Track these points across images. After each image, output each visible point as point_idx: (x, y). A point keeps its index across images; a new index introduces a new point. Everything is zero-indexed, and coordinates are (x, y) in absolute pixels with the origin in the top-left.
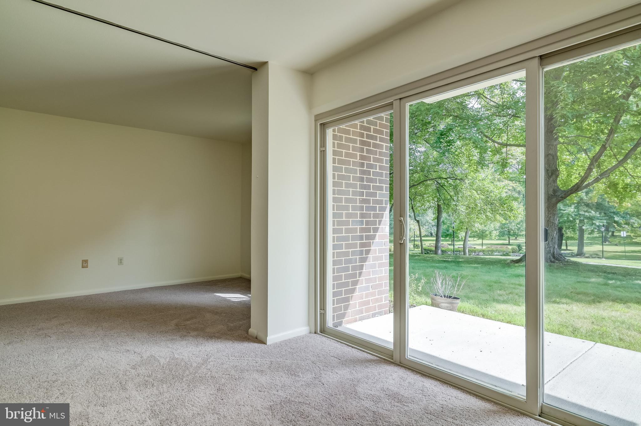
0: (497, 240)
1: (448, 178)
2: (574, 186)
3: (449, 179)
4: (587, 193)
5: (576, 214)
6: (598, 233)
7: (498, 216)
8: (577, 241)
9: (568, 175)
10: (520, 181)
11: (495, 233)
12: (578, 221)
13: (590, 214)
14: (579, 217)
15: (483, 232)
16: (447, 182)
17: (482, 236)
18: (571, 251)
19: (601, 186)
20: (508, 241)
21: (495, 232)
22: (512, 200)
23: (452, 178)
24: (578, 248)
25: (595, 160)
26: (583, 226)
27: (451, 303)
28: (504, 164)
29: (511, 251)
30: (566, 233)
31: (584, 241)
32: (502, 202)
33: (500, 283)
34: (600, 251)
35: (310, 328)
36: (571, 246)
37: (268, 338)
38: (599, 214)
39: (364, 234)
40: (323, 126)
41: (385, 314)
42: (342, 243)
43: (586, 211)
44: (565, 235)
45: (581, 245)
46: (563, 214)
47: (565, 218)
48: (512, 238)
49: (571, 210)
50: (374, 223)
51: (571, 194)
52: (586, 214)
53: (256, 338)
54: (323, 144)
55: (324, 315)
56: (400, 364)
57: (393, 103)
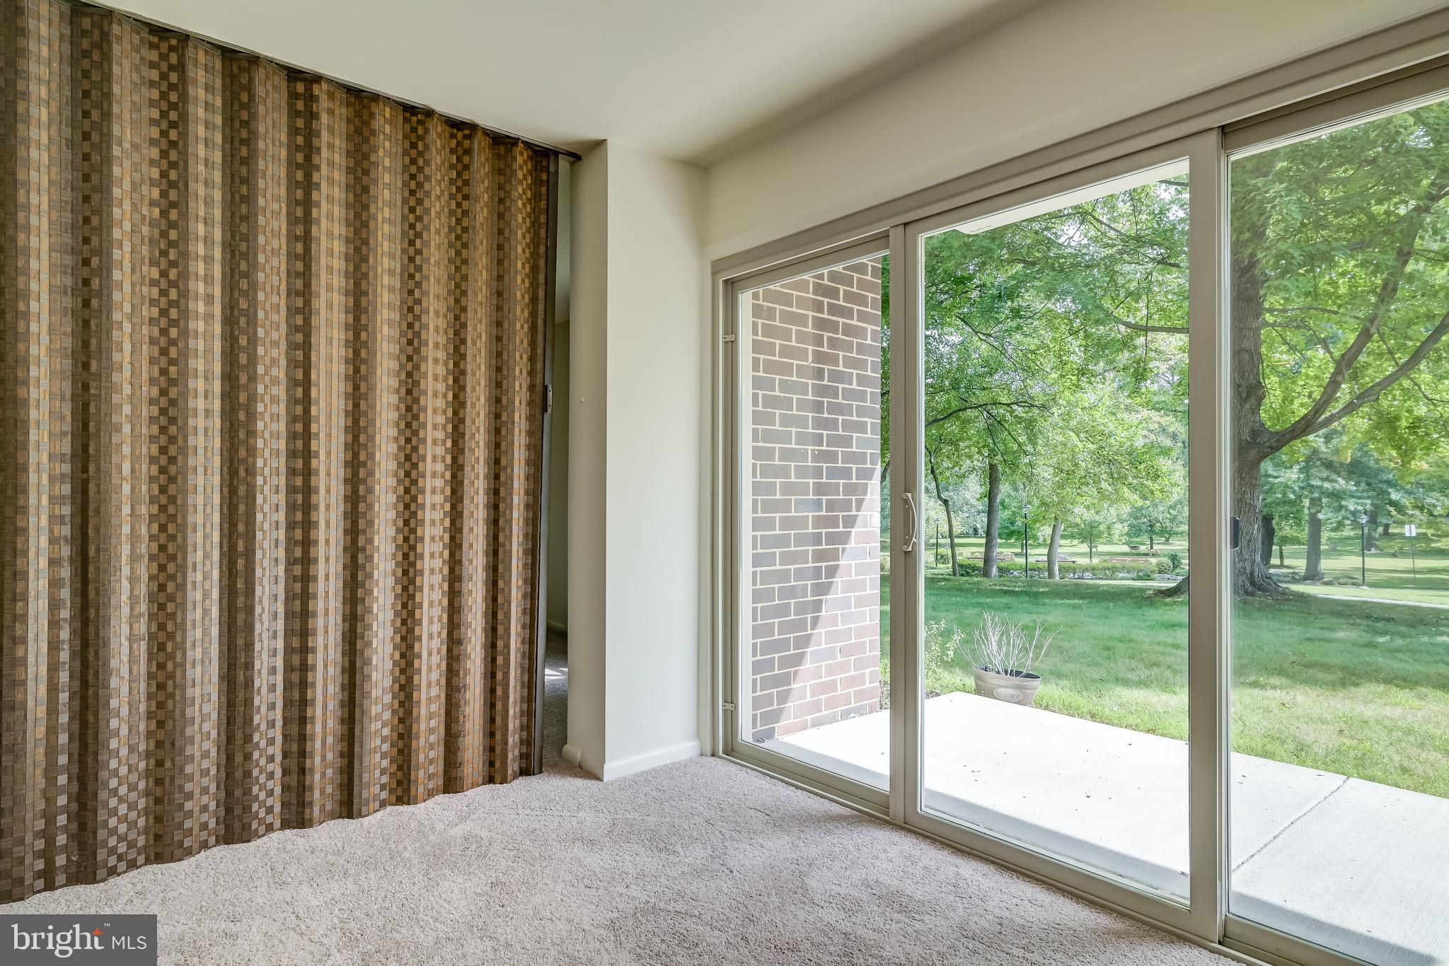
0: (1123, 544)
1: (1012, 404)
2: (1298, 423)
3: (1015, 407)
4: (1328, 438)
5: (1302, 485)
6: (1352, 529)
7: (1125, 489)
8: (1305, 547)
9: (1285, 399)
10: (1175, 411)
11: (1120, 529)
12: (1306, 502)
13: (1335, 484)
14: (1310, 491)
15: (1092, 527)
16: (1012, 412)
17: (1091, 534)
18: (1292, 568)
19: (1360, 423)
20: (1149, 547)
21: (1120, 526)
22: (1159, 455)
23: (1023, 404)
24: (1308, 562)
25: (1346, 364)
26: (1320, 511)
28: (1140, 373)
29: (1157, 569)
30: (1281, 529)
31: (1322, 547)
32: (1135, 457)
33: (1131, 641)
34: (1356, 569)
35: (701, 745)
36: (1290, 557)
37: (607, 767)
38: (1355, 485)
39: (824, 531)
40: (731, 284)
41: (871, 712)
42: (773, 550)
43: (1327, 479)
44: (1278, 534)
45: (1314, 555)
46: (1274, 484)
47: (1279, 496)
48: (1156, 539)
49: (1292, 475)
50: (846, 505)
51: (1292, 439)
52: (1327, 485)
53: (579, 767)
54: (731, 327)
55: (732, 715)
56: (905, 825)
57: (888, 233)
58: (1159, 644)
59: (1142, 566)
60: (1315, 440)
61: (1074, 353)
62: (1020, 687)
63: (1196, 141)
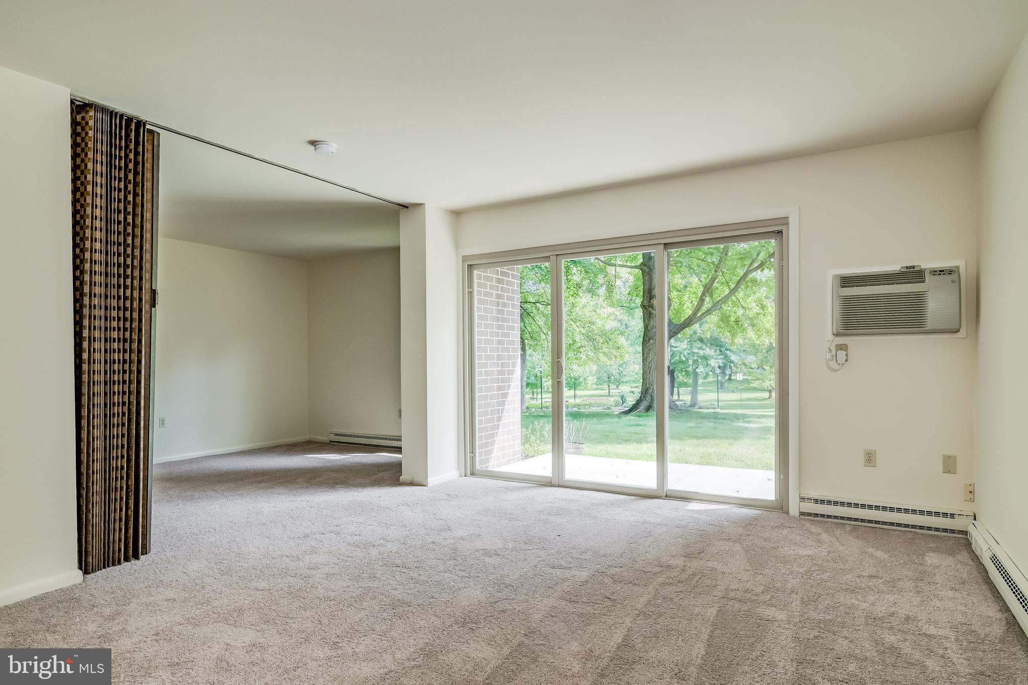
0: (593, 390)
1: (536, 303)
2: (686, 320)
3: (538, 305)
4: (701, 325)
5: (688, 352)
6: (713, 377)
7: (601, 355)
8: (691, 388)
9: (680, 304)
10: (623, 306)
11: (592, 380)
12: (691, 362)
13: (704, 351)
14: (692, 355)
15: (575, 379)
16: (536, 308)
17: (575, 384)
18: (683, 401)
19: (714, 318)
20: (608, 391)
21: (591, 378)
22: (618, 335)
23: (543, 303)
24: (692, 397)
25: (708, 289)
26: (697, 368)
27: (577, 449)
28: (610, 289)
29: (614, 404)
30: (678, 377)
31: (698, 388)
32: (607, 336)
33: (615, 432)
34: (714, 400)
35: (460, 473)
36: (683, 395)
37: (429, 480)
38: (714, 352)
39: (500, 377)
40: (470, 267)
41: (518, 461)
42: (482, 386)
43: (700, 348)
44: (677, 380)
45: (694, 393)
46: (674, 352)
47: (677, 358)
48: (613, 386)
49: (684, 345)
50: (508, 365)
51: (684, 328)
52: (701, 352)
53: (412, 484)
54: (471, 285)
55: (473, 459)
56: (559, 486)
57: (549, 257)
58: (628, 433)
59: (606, 402)
60: (696, 326)
61: (574, 274)
62: (577, 448)
63: (657, 246)
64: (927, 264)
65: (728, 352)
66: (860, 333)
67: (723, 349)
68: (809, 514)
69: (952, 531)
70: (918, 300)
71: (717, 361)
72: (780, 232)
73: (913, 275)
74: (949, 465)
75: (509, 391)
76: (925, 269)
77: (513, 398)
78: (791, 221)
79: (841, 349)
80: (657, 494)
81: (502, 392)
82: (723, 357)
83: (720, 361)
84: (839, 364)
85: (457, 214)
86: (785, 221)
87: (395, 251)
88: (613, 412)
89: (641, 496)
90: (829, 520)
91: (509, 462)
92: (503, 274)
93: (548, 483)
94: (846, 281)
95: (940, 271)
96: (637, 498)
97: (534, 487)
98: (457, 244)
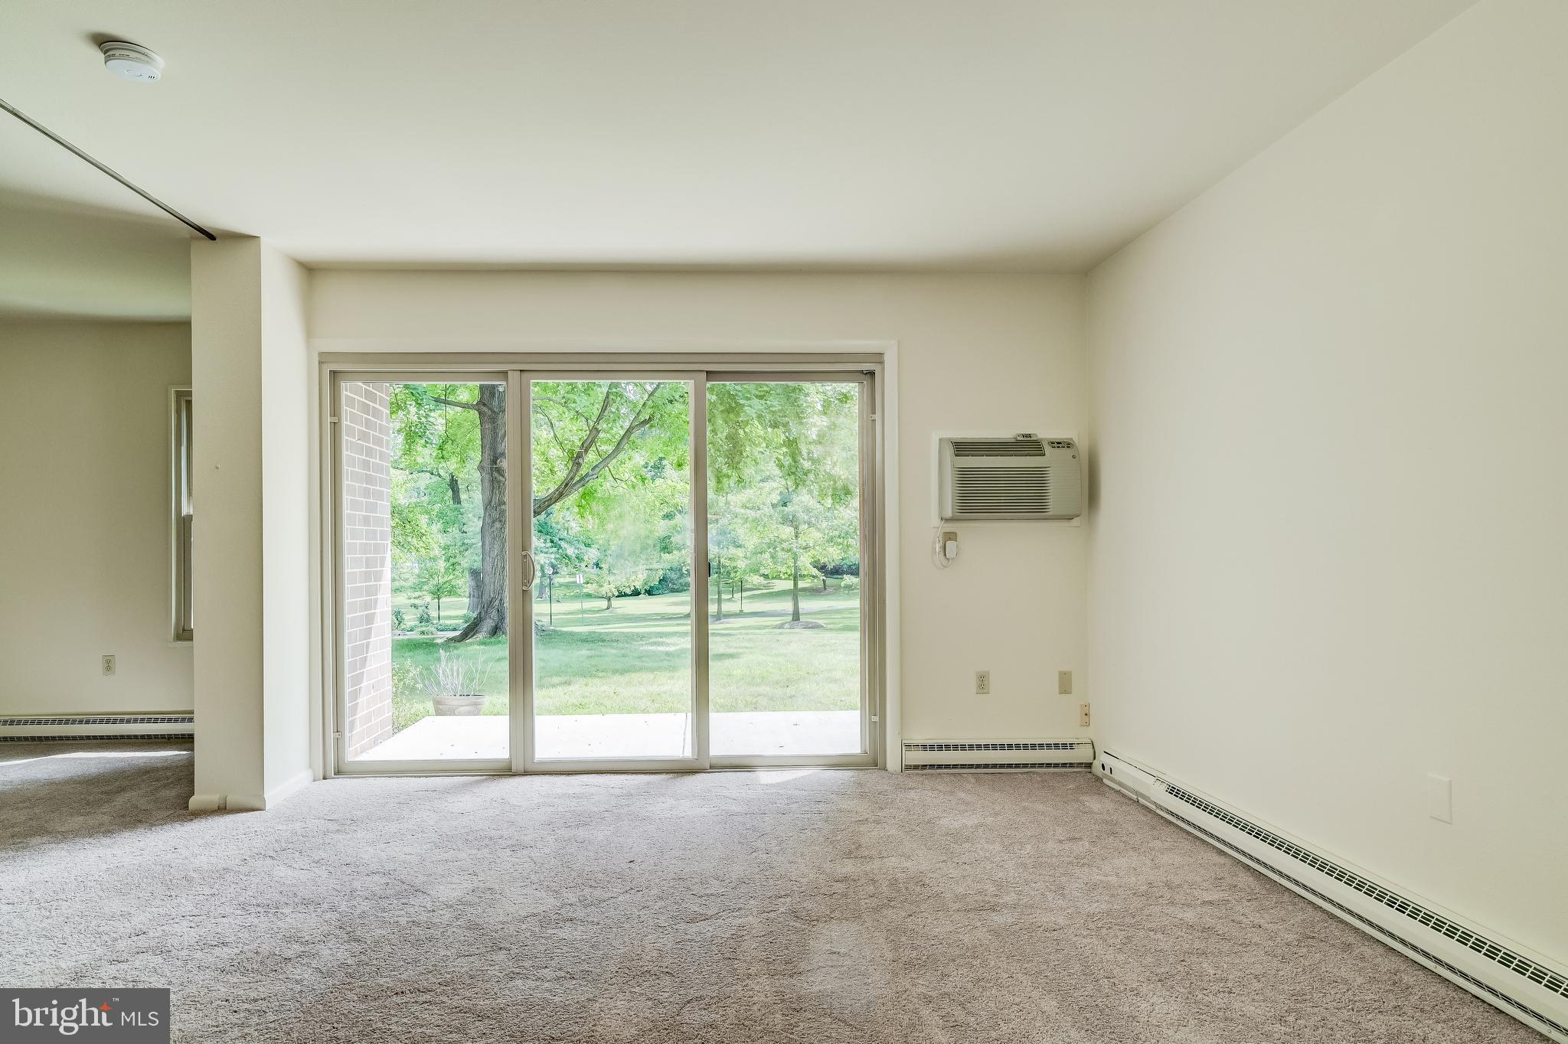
35: (316, 772)
37: (268, 797)
40: (335, 374)
41: (388, 737)
53: (222, 809)
54: (335, 411)
55: (339, 743)
56: (526, 773)
57: (505, 373)
63: (697, 374)
64: (1044, 432)
65: (562, 543)
66: (973, 518)
67: (556, 539)
68: (916, 767)
69: (1071, 765)
70: (1038, 477)
71: (548, 555)
72: (872, 374)
73: (1029, 445)
74: (1065, 684)
75: (376, 611)
76: (1042, 439)
77: (382, 624)
78: (886, 358)
79: (950, 539)
80: (697, 765)
81: (367, 612)
82: (555, 549)
83: (553, 556)
84: (948, 559)
85: (311, 271)
86: (878, 357)
87: (181, 328)
88: (434, 639)
89: (675, 773)
90: (939, 771)
91: (375, 742)
92: (370, 395)
93: (505, 771)
94: (962, 448)
95: (1058, 443)
96: (668, 776)
97: (482, 781)
98: (310, 330)
